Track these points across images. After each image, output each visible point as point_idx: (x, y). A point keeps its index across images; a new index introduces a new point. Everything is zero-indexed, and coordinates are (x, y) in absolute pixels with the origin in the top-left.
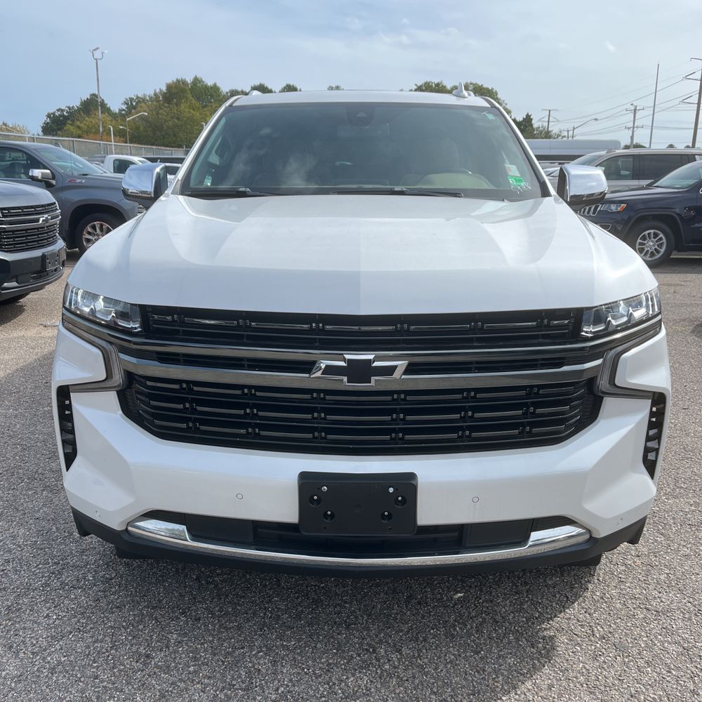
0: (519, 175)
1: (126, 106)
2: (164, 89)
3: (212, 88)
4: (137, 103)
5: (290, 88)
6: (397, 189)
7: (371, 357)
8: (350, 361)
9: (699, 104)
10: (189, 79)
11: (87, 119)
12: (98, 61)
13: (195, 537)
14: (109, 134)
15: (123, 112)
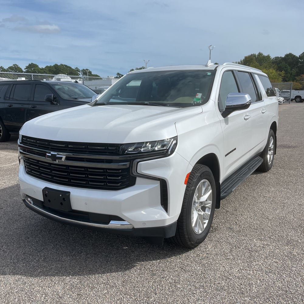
6: (146, 103)
7: (56, 153)
8: (52, 154)
13: (34, 204)
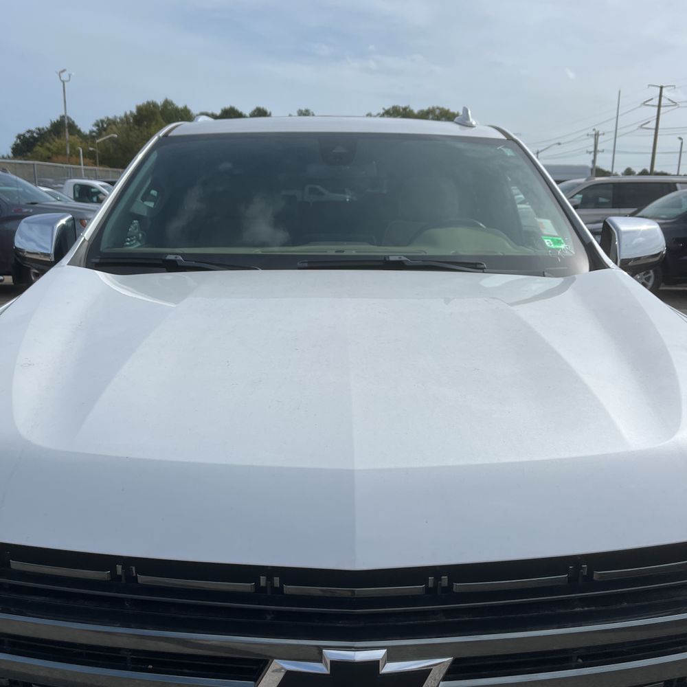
0: (556, 234)
1: (97, 128)
2: (134, 111)
3: (182, 110)
4: (108, 125)
5: (260, 113)
9: (657, 129)
10: (160, 102)
11: (57, 140)
12: (66, 83)
14: (78, 156)
15: (94, 134)
